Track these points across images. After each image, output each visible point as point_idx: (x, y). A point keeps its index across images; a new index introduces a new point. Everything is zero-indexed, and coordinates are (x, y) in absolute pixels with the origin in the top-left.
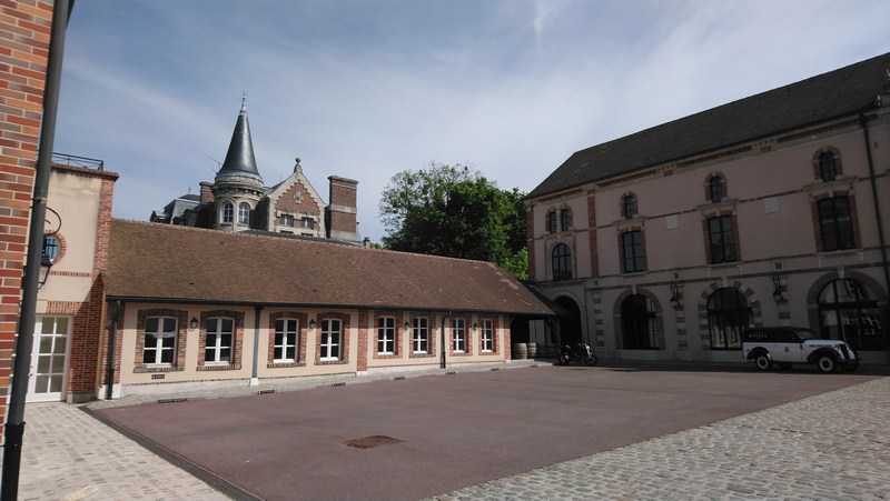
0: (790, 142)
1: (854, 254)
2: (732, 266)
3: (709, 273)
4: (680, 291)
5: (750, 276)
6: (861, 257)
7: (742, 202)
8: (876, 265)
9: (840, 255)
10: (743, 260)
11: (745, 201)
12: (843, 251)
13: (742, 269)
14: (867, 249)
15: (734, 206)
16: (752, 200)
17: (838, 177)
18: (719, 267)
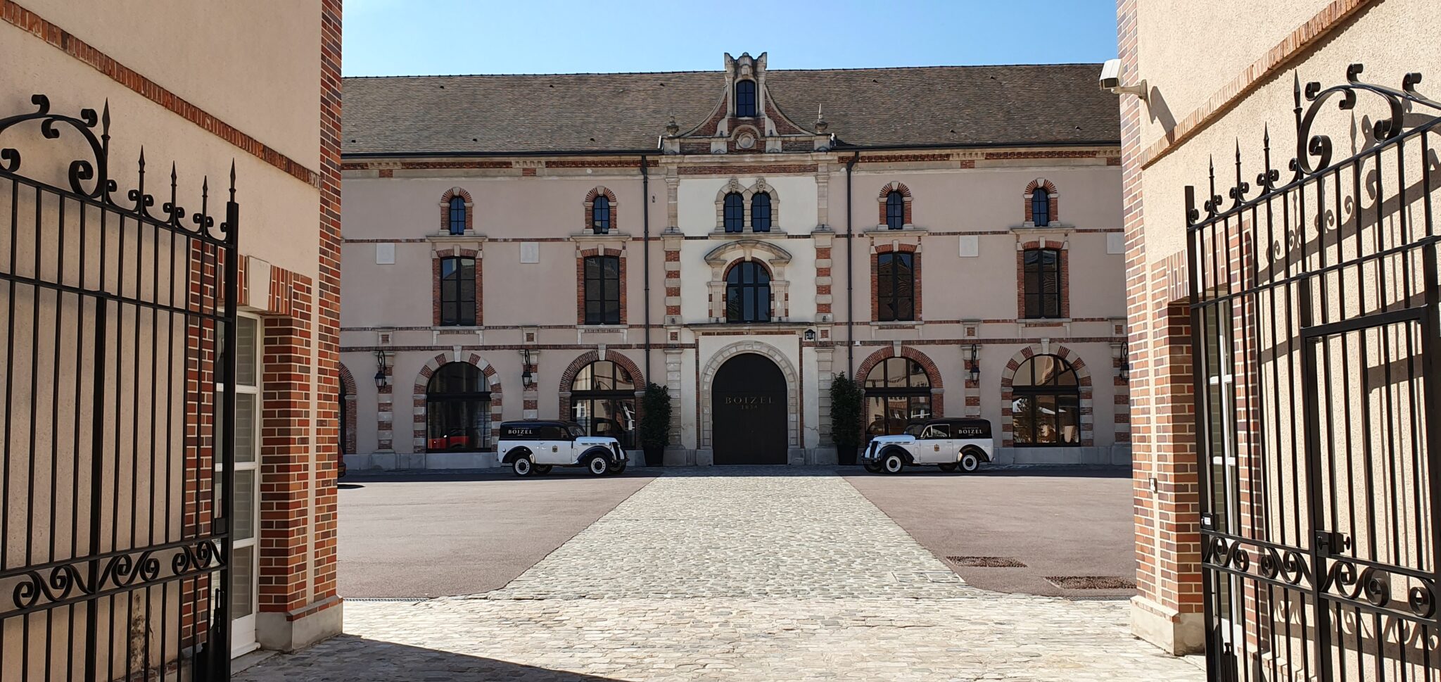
0: (561, 170)
1: (617, 331)
2: (469, 332)
3: (435, 338)
4: (388, 362)
5: (493, 348)
6: (624, 335)
7: (490, 240)
8: (639, 347)
9: (603, 331)
10: (485, 324)
11: (495, 240)
12: (606, 326)
13: (482, 337)
14: (631, 326)
15: (480, 244)
16: (505, 240)
17: (611, 231)
18: (452, 332)
